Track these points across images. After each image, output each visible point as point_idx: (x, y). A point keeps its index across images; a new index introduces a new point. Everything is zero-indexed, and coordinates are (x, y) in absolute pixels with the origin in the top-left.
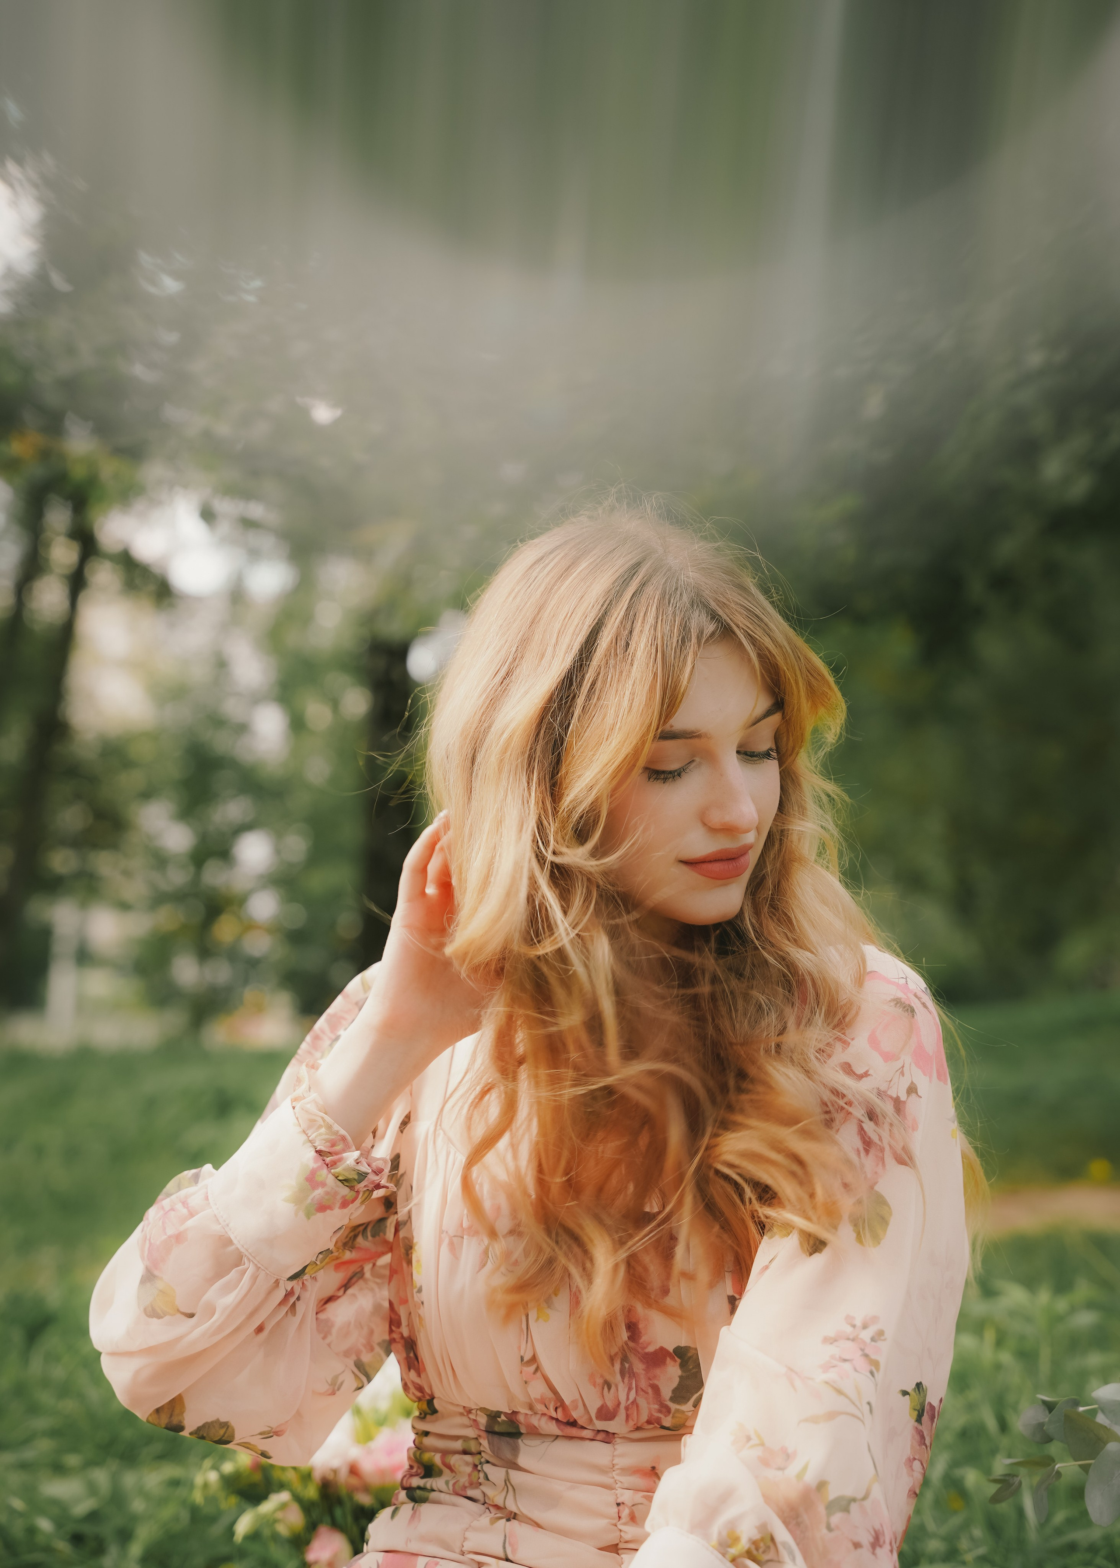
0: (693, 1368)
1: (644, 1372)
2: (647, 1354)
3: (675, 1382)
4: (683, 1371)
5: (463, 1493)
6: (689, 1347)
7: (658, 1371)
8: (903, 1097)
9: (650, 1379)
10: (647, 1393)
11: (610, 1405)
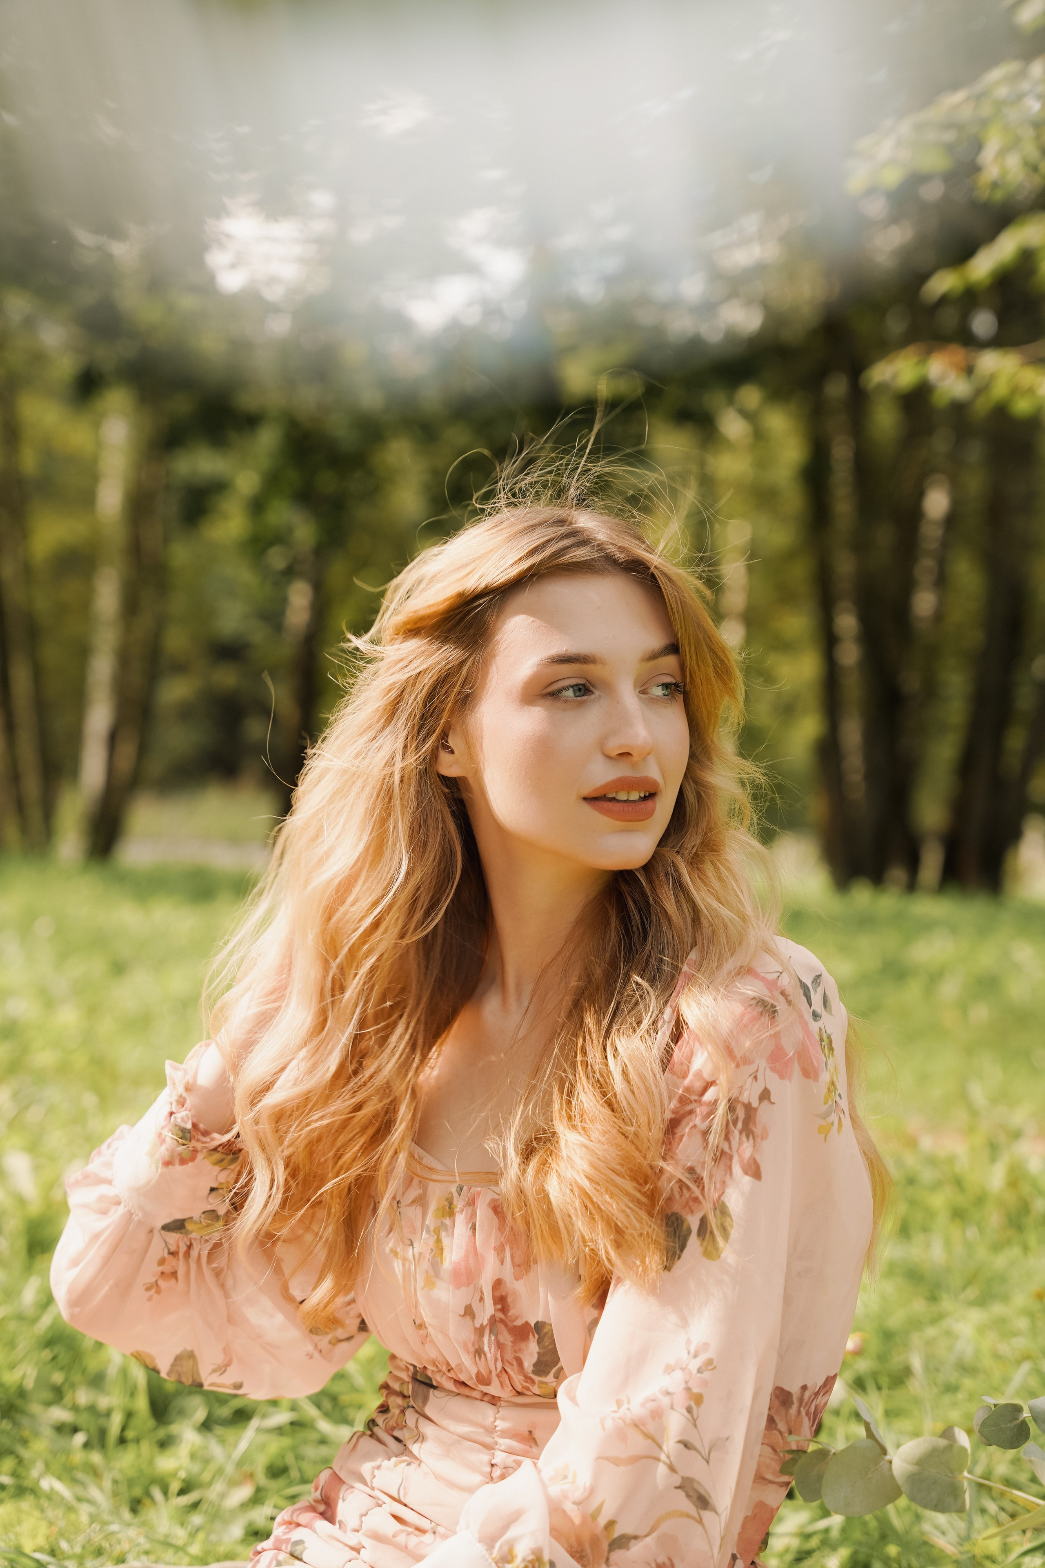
0: (549, 1345)
1: (511, 1344)
2: (516, 1327)
3: (535, 1358)
4: (540, 1348)
5: (390, 1432)
6: (545, 1323)
7: (523, 1345)
8: (755, 1104)
9: (515, 1351)
10: (512, 1365)
11: (484, 1372)
